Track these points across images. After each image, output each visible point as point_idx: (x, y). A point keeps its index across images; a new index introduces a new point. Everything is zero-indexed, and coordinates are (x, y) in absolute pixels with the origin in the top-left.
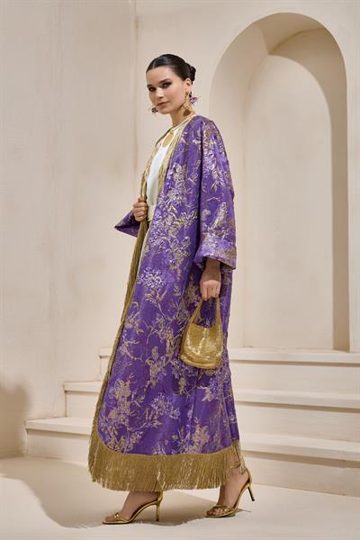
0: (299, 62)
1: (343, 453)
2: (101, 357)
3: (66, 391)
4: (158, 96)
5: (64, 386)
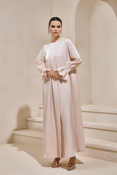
2: (40, 108)
3: (27, 120)
4: (56, 30)
5: (26, 119)
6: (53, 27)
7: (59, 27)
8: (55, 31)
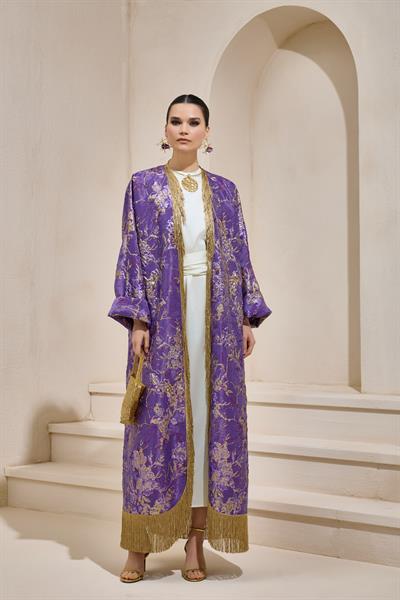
0: (312, 59)
1: (337, 512)
2: (91, 394)
3: (51, 433)
4: (184, 131)
5: (48, 428)
6: (176, 122)
7: (194, 122)
8: (182, 134)
